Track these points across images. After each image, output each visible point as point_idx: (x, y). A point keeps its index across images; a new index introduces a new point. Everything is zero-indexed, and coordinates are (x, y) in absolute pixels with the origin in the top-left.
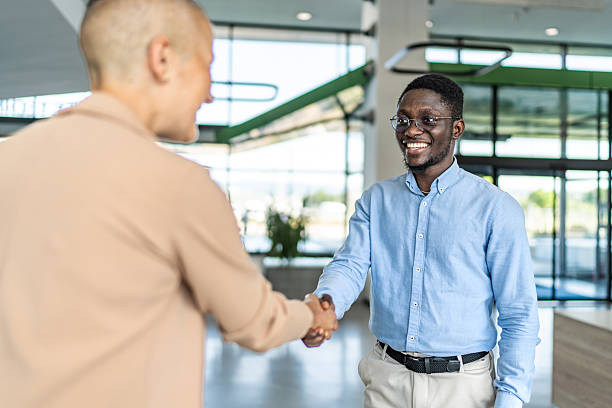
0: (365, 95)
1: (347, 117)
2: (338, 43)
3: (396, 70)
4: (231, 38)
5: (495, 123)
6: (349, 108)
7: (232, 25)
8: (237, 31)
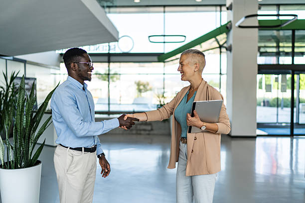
0: (227, 38)
1: (221, 47)
2: (216, 11)
3: (240, 27)
4: (164, 12)
5: (293, 47)
6: (221, 43)
7: (164, 6)
8: (167, 9)
